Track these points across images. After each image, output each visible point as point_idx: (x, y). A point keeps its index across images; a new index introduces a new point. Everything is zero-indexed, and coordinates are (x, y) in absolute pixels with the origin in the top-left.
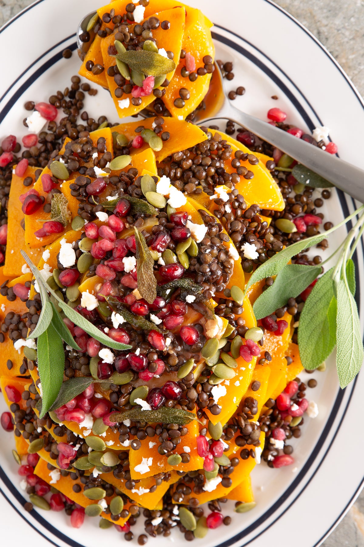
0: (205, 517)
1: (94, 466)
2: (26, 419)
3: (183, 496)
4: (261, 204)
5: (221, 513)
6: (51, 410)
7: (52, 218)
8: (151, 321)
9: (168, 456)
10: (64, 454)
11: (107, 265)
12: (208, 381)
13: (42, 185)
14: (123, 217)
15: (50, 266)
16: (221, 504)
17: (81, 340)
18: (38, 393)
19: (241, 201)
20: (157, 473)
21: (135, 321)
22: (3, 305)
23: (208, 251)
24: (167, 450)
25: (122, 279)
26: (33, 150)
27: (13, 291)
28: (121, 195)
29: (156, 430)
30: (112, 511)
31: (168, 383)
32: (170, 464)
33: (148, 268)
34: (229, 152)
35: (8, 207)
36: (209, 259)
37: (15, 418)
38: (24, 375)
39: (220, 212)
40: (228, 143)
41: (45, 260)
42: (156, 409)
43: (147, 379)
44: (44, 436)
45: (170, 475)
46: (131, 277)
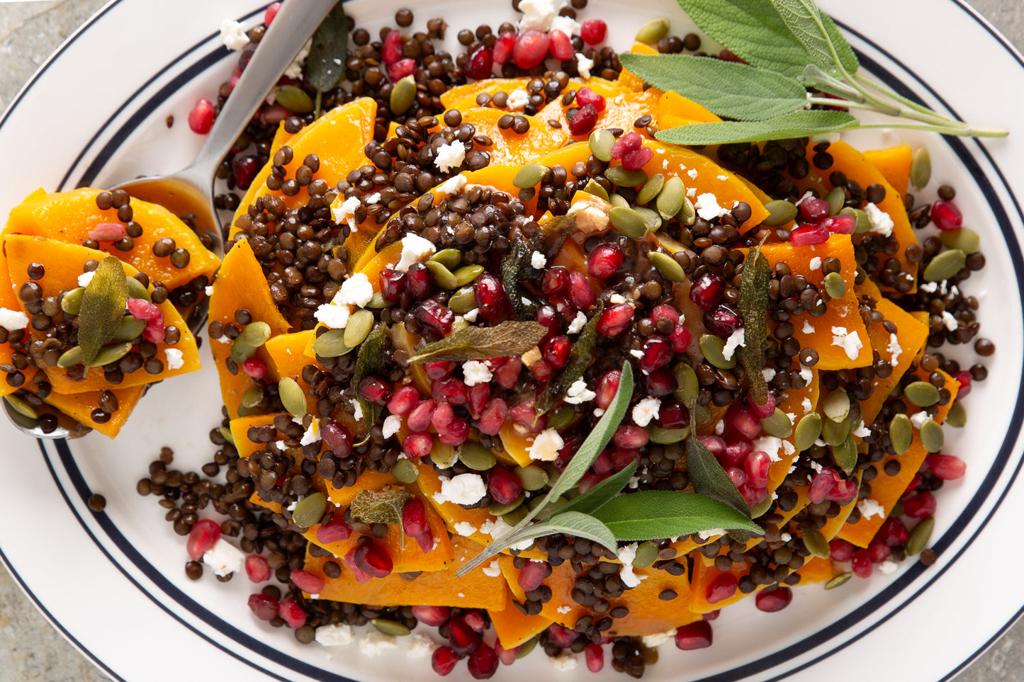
0: (941, 235)
1: (850, 435)
2: (768, 563)
3: (903, 274)
4: (364, 140)
5: (932, 204)
6: (749, 515)
7: (396, 521)
8: (581, 331)
9: (828, 298)
10: (830, 489)
11: (480, 414)
12: (690, 227)
13: (338, 543)
14: (392, 388)
15: (485, 522)
16: (916, 204)
17: (619, 461)
18: (718, 540)
19: (358, 175)
20: (861, 317)
21: (581, 360)
22: (560, 610)
23: (450, 230)
24: (817, 300)
25: (505, 385)
26: (275, 563)
27: (533, 592)
28: (352, 393)
29: (782, 321)
30: (932, 403)
31: (694, 297)
32: (843, 293)
33: (482, 336)
34: (270, 200)
35: (379, 606)
36: (464, 228)
37: (764, 584)
38: (686, 568)
39: (380, 212)
40: (254, 204)
41: (473, 530)
42: (741, 320)
43: (686, 337)
44: (797, 528)
45: (865, 297)
46: (500, 370)
